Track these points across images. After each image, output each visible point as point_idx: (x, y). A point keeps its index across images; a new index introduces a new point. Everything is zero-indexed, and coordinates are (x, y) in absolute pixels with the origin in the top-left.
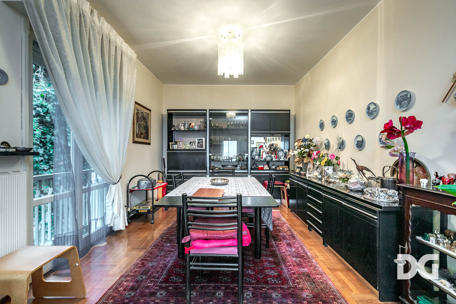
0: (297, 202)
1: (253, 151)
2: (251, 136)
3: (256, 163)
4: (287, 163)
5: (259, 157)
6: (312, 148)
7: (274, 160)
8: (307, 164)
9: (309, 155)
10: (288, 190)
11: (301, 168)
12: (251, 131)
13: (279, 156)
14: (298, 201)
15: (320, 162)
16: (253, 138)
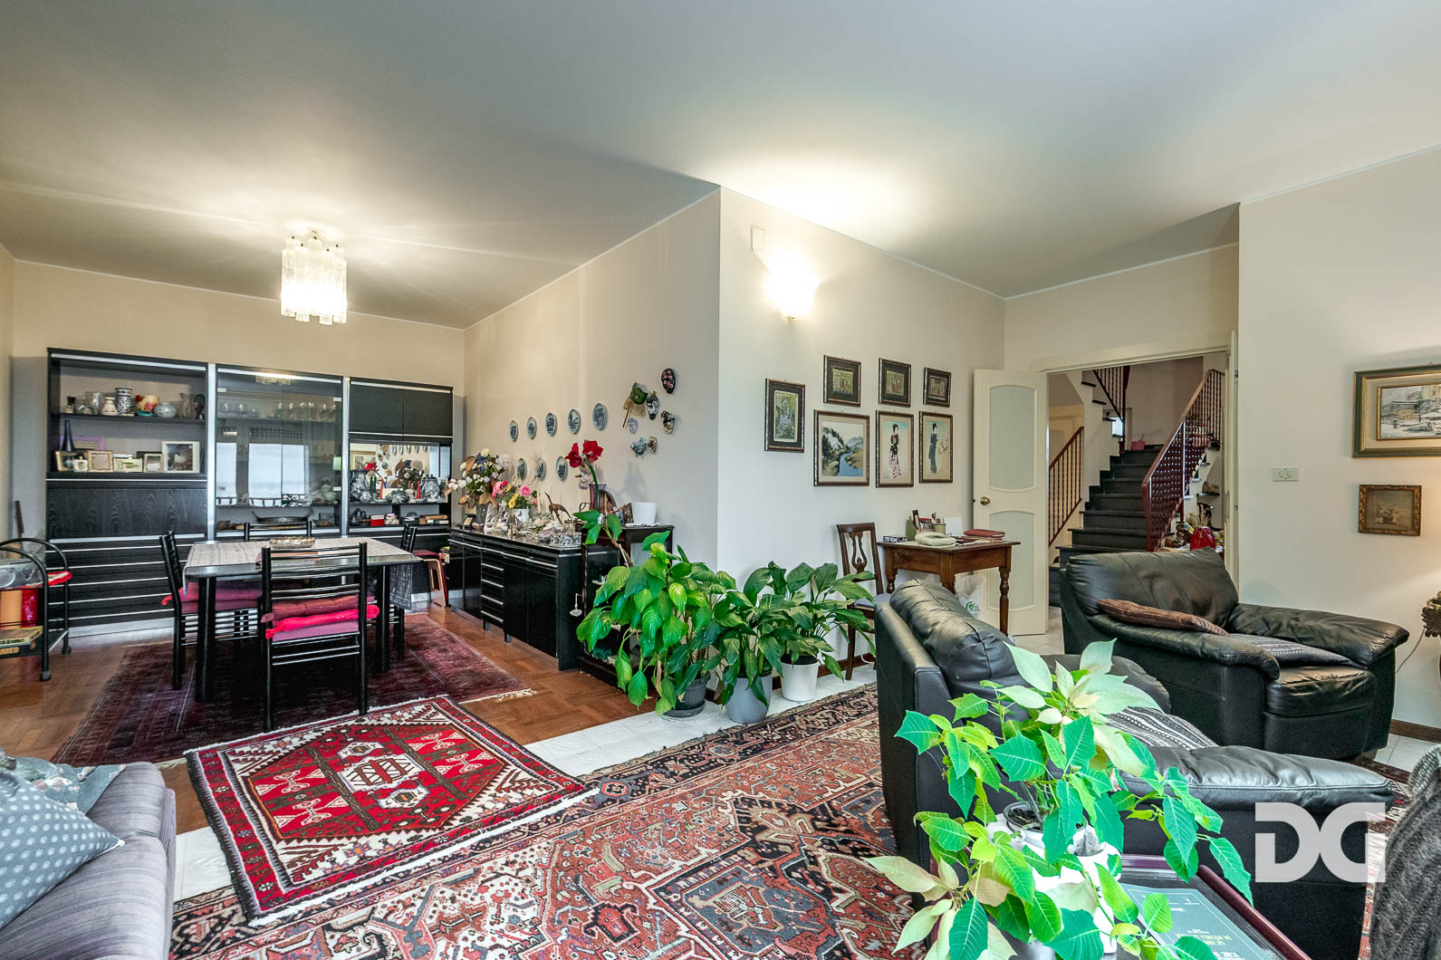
0: (464, 594)
1: (354, 481)
2: (350, 441)
3: (362, 509)
4: (445, 509)
5: (372, 495)
6: (494, 475)
7: (412, 501)
8: (485, 506)
9: (490, 489)
10: (447, 568)
11: (474, 517)
12: (350, 430)
13: (426, 492)
14: (466, 592)
15: (508, 502)
16: (354, 447)
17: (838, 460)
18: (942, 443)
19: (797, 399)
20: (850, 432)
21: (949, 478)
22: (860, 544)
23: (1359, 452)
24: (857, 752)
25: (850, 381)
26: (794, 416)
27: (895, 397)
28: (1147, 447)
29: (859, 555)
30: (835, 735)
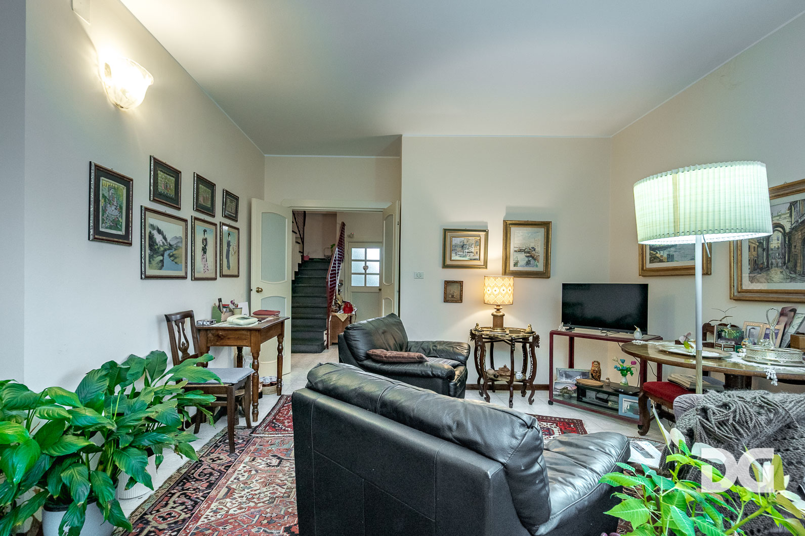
17: (163, 255)
18: (233, 248)
19: (125, 191)
20: (172, 231)
21: (237, 274)
22: (183, 330)
23: (445, 266)
24: (235, 528)
25: (172, 186)
26: (121, 208)
27: (205, 208)
28: (310, 259)
29: (183, 340)
30: (202, 519)
